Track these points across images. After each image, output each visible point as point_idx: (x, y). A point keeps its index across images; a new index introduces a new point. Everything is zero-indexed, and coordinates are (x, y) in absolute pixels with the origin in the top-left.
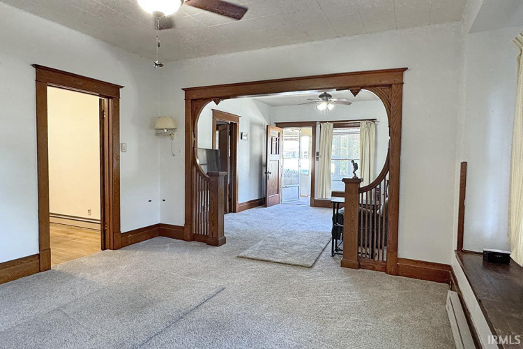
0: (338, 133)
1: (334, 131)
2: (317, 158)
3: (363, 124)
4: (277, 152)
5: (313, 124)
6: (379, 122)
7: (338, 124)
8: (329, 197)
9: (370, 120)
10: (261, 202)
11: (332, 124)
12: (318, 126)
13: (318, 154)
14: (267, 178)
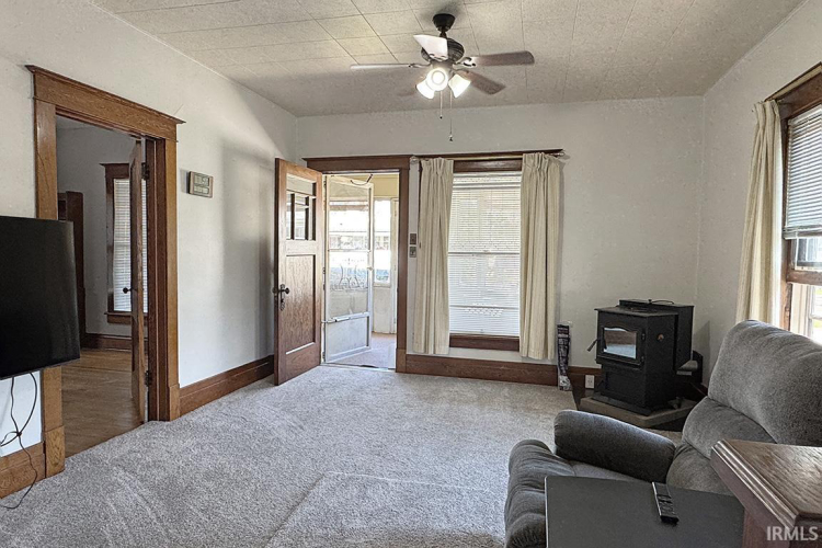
0: (466, 187)
1: (456, 181)
2: (413, 250)
3: (529, 162)
4: (311, 234)
5: (400, 163)
6: (568, 157)
7: (466, 163)
8: (444, 350)
9: (547, 152)
10: (264, 370)
11: (450, 163)
12: (414, 169)
13: (414, 240)
14: (278, 304)
